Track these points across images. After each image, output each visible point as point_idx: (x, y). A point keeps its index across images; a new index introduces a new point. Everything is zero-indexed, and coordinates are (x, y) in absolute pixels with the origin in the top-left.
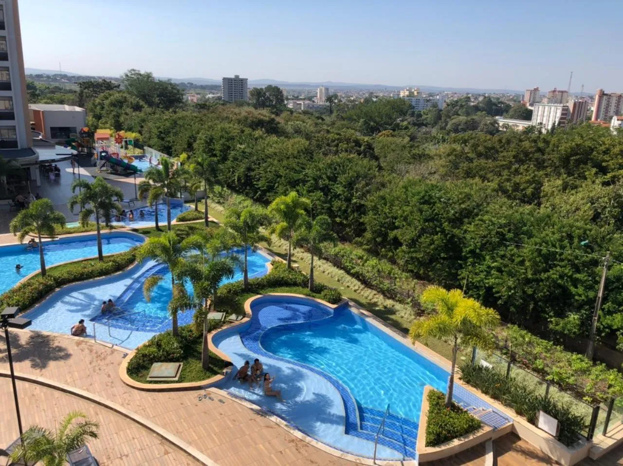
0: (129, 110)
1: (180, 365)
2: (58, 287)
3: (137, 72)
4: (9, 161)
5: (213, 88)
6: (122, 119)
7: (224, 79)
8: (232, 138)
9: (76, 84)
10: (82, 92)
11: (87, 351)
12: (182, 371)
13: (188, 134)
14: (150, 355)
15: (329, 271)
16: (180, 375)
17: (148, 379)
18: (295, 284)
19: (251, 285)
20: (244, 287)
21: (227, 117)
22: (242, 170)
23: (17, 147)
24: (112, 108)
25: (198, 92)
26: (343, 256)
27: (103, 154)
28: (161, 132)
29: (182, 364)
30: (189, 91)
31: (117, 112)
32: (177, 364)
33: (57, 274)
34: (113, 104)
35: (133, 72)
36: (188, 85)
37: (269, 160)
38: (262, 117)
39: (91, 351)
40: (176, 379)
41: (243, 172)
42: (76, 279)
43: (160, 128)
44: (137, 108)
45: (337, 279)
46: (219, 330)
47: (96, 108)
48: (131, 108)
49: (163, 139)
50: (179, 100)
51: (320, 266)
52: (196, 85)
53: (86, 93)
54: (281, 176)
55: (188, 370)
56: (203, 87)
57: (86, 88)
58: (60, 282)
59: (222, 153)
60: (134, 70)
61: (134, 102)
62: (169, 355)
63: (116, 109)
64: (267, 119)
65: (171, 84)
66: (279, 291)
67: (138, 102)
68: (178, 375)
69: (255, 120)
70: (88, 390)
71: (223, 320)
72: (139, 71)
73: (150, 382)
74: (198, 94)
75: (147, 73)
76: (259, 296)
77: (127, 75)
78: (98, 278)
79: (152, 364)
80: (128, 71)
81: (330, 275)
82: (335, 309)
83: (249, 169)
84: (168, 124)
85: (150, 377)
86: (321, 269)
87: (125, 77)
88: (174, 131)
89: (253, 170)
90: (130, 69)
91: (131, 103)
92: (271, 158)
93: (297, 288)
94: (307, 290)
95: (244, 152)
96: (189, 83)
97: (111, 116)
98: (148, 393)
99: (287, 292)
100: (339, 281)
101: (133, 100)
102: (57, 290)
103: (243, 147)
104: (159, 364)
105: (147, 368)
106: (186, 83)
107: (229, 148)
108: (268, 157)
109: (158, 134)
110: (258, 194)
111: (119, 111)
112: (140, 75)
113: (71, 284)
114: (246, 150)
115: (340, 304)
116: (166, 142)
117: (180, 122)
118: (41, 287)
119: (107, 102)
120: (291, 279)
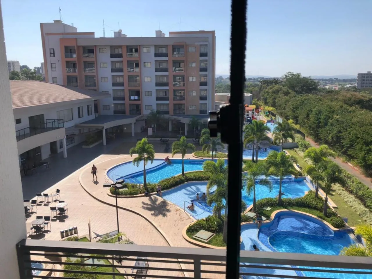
0: (281, 95)
1: (213, 235)
2: (186, 182)
3: (292, 73)
4: (197, 120)
5: (351, 81)
6: (277, 100)
7: (359, 74)
8: (333, 112)
9: (260, 82)
10: (261, 86)
11: (178, 215)
12: (212, 238)
13: (308, 109)
14: (201, 225)
15: (356, 206)
16: (210, 240)
17: (194, 237)
18: (315, 208)
19: (283, 202)
20: (278, 202)
21: (336, 98)
22: (335, 132)
23: (207, 114)
24: (273, 94)
25: (341, 84)
26: (368, 197)
27: (248, 119)
28: (294, 108)
29: (215, 234)
30: (334, 83)
31: (275, 97)
32: (212, 234)
33: (188, 175)
34: (274, 92)
35: (289, 74)
36: (335, 80)
37: (353, 126)
38: (363, 98)
39: (180, 215)
40: (206, 241)
41: (336, 133)
42: (195, 180)
43: (294, 105)
44: (287, 94)
45: (358, 214)
46: (247, 223)
47: (265, 94)
48: (283, 94)
49: (294, 112)
50: (315, 89)
51: (350, 202)
52: (340, 79)
53: (263, 86)
54: (358, 138)
55: (216, 239)
56: (345, 81)
57: (264, 84)
58: (188, 180)
59: (324, 121)
60: (290, 72)
61: (285, 90)
62: (210, 227)
63: (274, 95)
64: (367, 99)
65: (311, 79)
66: (301, 210)
67: (288, 90)
68: (209, 240)
69: (356, 99)
70: (166, 233)
71: (254, 218)
72: (293, 73)
73: (194, 239)
74: (339, 85)
75: (298, 73)
76: (286, 210)
77: (286, 76)
78: (206, 181)
79: (201, 230)
80: (287, 73)
81: (354, 210)
82: (335, 231)
83: (340, 132)
84: (298, 103)
85: (195, 236)
86: (351, 204)
87: (284, 77)
88: (301, 107)
89: (341, 133)
90: (288, 72)
91: (284, 91)
92: (355, 125)
93: (317, 211)
94: (322, 214)
95: (337, 121)
96: (335, 79)
97: (271, 98)
98: (190, 244)
99: (306, 212)
100: (360, 215)
101: (285, 89)
102: (186, 183)
103: (337, 117)
104: (204, 231)
105: (197, 231)
106: (333, 78)
107: (329, 117)
108: (353, 124)
109: (292, 109)
110: (344, 149)
111: (276, 96)
112: (293, 75)
113: (193, 181)
114: (339, 119)
115: (341, 229)
116: (296, 113)
117: (305, 102)
118: (178, 180)
119: (271, 91)
120: (313, 204)
